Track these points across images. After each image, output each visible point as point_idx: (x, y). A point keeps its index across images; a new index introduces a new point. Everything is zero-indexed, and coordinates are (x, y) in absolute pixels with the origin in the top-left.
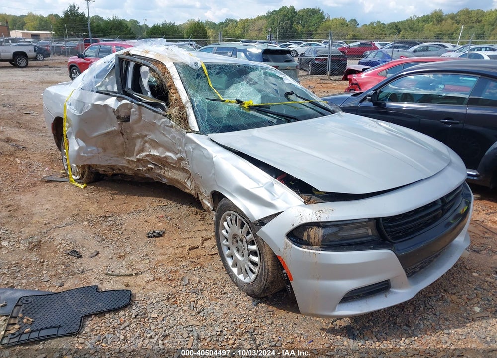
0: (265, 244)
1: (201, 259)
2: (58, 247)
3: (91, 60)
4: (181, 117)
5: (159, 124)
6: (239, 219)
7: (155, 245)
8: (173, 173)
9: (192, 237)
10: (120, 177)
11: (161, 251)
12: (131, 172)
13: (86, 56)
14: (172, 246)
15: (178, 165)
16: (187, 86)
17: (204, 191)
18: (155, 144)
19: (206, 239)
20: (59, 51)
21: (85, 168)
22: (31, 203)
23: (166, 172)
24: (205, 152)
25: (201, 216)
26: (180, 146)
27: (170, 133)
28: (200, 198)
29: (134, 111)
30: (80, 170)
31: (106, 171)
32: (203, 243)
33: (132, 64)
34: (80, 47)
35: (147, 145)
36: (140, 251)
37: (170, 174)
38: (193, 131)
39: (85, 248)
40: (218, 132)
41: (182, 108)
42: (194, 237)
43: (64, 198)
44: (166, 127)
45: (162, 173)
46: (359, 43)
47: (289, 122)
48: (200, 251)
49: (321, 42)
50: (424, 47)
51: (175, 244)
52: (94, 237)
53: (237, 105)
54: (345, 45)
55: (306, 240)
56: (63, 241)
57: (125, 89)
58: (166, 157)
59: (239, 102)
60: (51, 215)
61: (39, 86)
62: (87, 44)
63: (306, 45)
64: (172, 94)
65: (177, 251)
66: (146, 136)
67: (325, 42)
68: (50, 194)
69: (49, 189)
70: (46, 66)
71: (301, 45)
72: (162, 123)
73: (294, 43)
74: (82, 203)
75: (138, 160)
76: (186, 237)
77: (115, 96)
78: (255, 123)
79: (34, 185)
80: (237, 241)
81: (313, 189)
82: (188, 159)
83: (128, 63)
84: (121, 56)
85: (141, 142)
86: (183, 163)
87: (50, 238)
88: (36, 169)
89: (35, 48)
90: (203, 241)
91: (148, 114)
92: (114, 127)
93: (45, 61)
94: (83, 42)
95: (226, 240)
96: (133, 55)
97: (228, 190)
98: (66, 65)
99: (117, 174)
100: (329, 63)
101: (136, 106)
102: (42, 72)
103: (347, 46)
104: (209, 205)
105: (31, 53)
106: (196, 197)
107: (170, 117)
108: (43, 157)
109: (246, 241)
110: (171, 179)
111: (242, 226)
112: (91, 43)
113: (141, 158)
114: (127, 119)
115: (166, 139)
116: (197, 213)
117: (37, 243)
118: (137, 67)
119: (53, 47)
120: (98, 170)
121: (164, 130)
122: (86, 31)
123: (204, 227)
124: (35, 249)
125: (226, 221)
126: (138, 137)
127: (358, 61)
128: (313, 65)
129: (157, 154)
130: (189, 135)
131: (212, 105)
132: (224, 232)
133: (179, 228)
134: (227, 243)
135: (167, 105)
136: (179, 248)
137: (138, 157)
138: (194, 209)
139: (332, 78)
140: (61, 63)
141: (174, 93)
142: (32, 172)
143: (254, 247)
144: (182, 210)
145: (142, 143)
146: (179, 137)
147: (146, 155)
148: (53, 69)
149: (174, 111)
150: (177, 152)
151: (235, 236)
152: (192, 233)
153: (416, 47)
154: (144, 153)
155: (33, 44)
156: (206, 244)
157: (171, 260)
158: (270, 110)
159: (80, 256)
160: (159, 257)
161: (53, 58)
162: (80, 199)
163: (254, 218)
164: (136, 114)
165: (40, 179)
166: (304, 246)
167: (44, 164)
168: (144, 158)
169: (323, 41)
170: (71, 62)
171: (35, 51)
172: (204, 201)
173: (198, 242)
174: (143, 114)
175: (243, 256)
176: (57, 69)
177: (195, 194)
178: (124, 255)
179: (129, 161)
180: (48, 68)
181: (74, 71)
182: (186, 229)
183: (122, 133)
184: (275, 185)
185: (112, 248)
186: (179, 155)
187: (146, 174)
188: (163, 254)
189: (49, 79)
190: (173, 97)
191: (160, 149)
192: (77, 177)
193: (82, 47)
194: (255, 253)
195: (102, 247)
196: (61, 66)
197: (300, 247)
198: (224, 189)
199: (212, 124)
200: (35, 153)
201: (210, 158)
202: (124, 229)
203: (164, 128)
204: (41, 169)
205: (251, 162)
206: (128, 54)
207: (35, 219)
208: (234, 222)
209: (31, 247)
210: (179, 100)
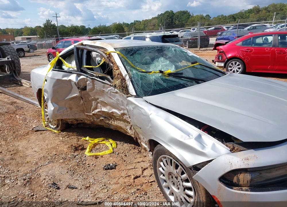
0: (200, 184)
1: (144, 186)
2: (43, 182)
3: (60, 50)
4: (123, 86)
5: (107, 91)
6: (174, 162)
7: (110, 176)
8: (118, 123)
9: (135, 168)
10: (82, 125)
11: (115, 181)
12: (89, 122)
13: (57, 48)
14: (122, 176)
15: (121, 118)
16: (125, 64)
17: (142, 137)
18: (105, 104)
19: (145, 169)
20: (42, 46)
21: (59, 121)
22: (26, 147)
23: (112, 122)
24: (143, 111)
25: (138, 150)
26: (123, 106)
27: (115, 97)
28: (139, 141)
29: (89, 83)
30: (56, 122)
31: (73, 122)
32: (143, 173)
33: (85, 51)
34: (53, 43)
35: (99, 105)
36: (100, 182)
37: (115, 123)
38: (132, 96)
39: (61, 182)
40: (149, 95)
41: (123, 80)
42: (135, 167)
43: (47, 142)
44: (112, 93)
45: (110, 122)
46: (214, 28)
47: (198, 83)
48: (141, 179)
49: (191, 29)
50: (253, 27)
51: (123, 174)
52: (67, 172)
53: (161, 74)
54: (205, 30)
55: (236, 183)
56: (46, 177)
57: (82, 68)
58: (112, 113)
59: (161, 72)
60: (38, 156)
61: (31, 67)
62: (57, 41)
63: (183, 32)
64: (115, 71)
65: (126, 180)
66: (98, 99)
67: (193, 29)
68: (38, 140)
69: (37, 136)
70: (35, 55)
71: (179, 32)
72: (109, 90)
73: (175, 31)
74: (58, 145)
75: (93, 114)
76: (130, 168)
77: (76, 74)
78: (174, 86)
79: (28, 134)
80: (172, 177)
81: (232, 137)
82: (129, 115)
83: (82, 50)
84: (77, 46)
85: (95, 102)
86: (125, 117)
87: (37, 175)
88: (29, 122)
89: (28, 46)
90: (143, 171)
91: (99, 85)
92: (76, 94)
93: (34, 53)
94: (55, 40)
95: (162, 175)
96: (86, 45)
97: (164, 140)
98: (46, 54)
99: (80, 124)
100: (199, 41)
101: (90, 80)
102: (33, 59)
103: (207, 30)
104: (146, 146)
105: (26, 49)
106: (135, 139)
107: (115, 86)
108: (33, 113)
109: (181, 179)
110: (117, 126)
111: (177, 167)
112: (60, 40)
113: (96, 113)
114: (85, 88)
115: (112, 101)
116: (135, 148)
117: (29, 180)
118: (89, 52)
119: (38, 44)
120: (68, 122)
121: (110, 95)
122: (56, 33)
123: (141, 159)
124: (28, 185)
125: (162, 161)
126: (93, 100)
127: (216, 38)
128: (189, 43)
129: (106, 110)
130: (129, 99)
131: (144, 76)
132: (161, 169)
133: (125, 161)
134: (164, 178)
135: (112, 78)
136: (127, 178)
137: (93, 112)
138: (133, 145)
139: (201, 49)
140: (43, 53)
141: (116, 70)
142: (26, 124)
143: (189, 185)
144: (124, 146)
145: (96, 104)
146: (121, 100)
147: (99, 112)
148: (39, 57)
149: (117, 82)
150: (121, 109)
151: (170, 174)
152: (134, 165)
153: (249, 27)
154: (97, 110)
155: (27, 43)
156: (146, 173)
157: (122, 188)
158: (183, 75)
159: (58, 188)
160: (114, 187)
161: (39, 51)
162: (57, 142)
163: (189, 164)
164: (90, 85)
165: (31, 129)
166: (235, 188)
167: (33, 118)
168: (97, 113)
169: (192, 29)
170: (48, 52)
171: (28, 47)
172: (141, 143)
173: (139, 173)
174: (96, 85)
175: (178, 189)
176: (41, 56)
177: (135, 137)
178: (89, 186)
179: (87, 115)
180: (37, 57)
181: (50, 57)
182: (129, 161)
183: (81, 98)
184: (202, 136)
185: (80, 180)
186: (122, 112)
187: (99, 123)
188: (116, 184)
189: (37, 63)
190: (116, 72)
191: (108, 107)
192: (55, 127)
193: (54, 43)
194: (190, 189)
195: (73, 180)
196: (43, 55)
197: (232, 188)
198: (161, 139)
199: (144, 89)
200: (28, 111)
201: (147, 116)
202: (87, 164)
203: (110, 94)
204: (32, 122)
205: (179, 118)
206: (82, 44)
207: (28, 159)
208: (169, 163)
209: (25, 183)
210: (121, 74)
